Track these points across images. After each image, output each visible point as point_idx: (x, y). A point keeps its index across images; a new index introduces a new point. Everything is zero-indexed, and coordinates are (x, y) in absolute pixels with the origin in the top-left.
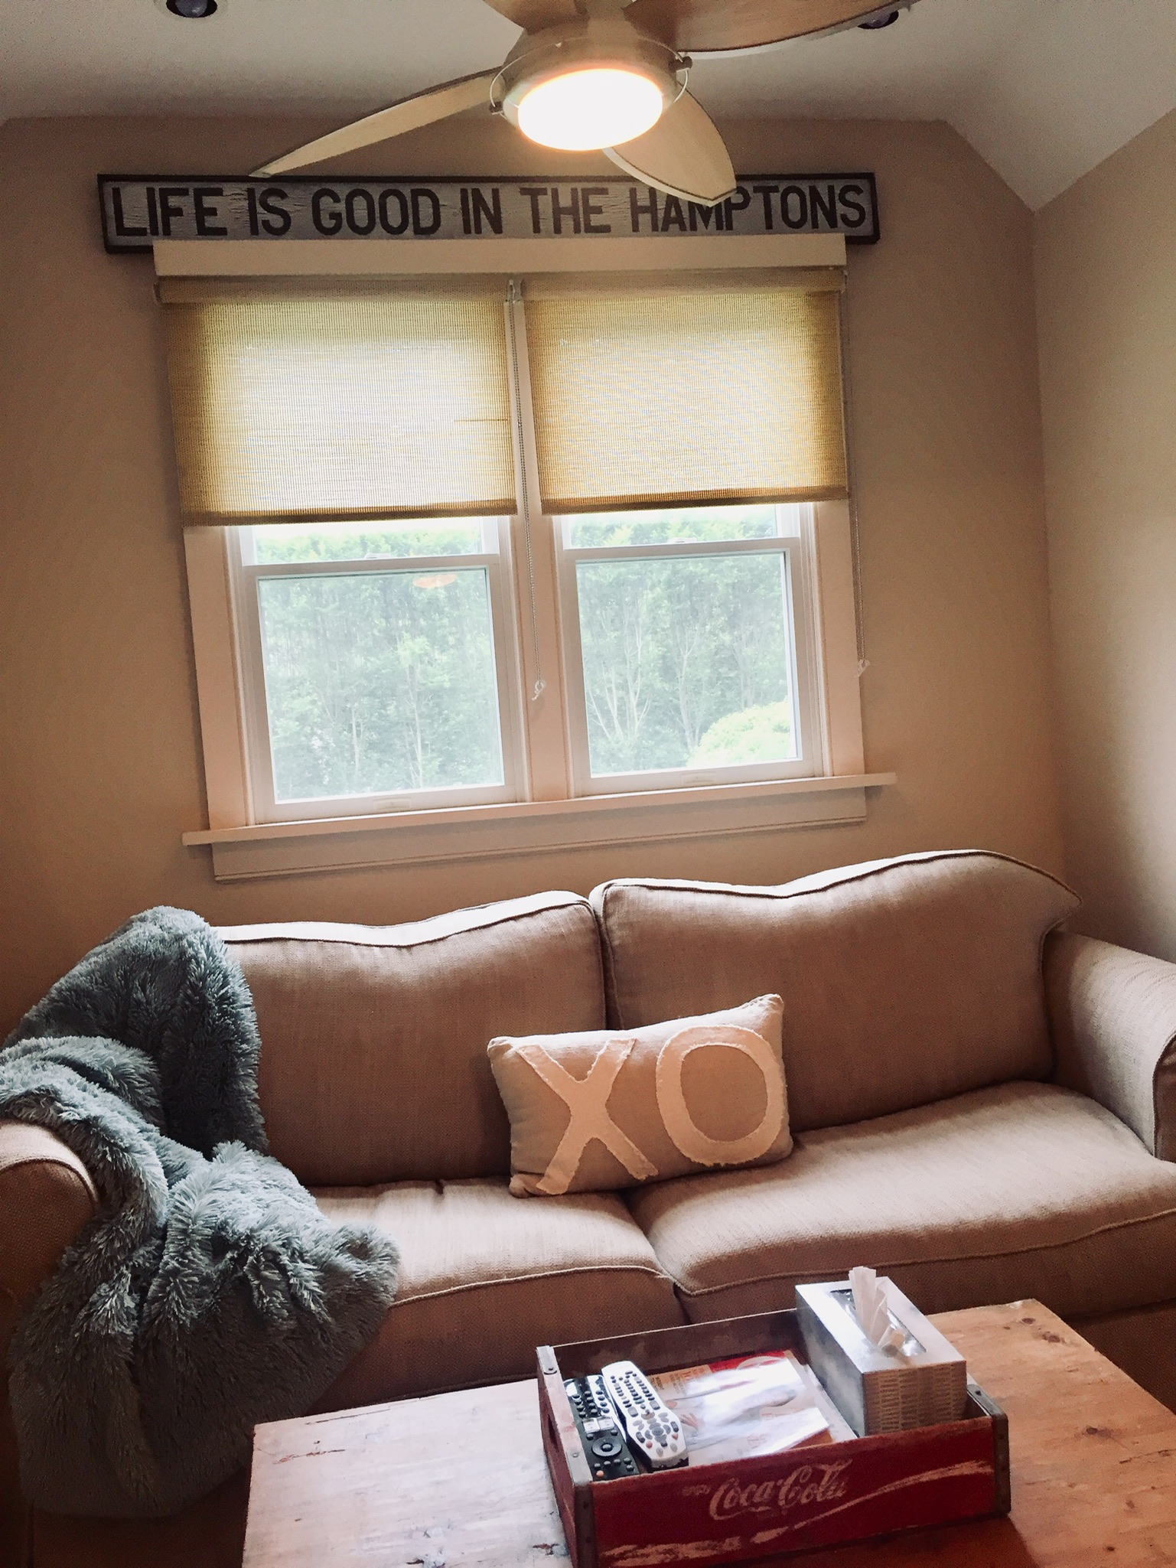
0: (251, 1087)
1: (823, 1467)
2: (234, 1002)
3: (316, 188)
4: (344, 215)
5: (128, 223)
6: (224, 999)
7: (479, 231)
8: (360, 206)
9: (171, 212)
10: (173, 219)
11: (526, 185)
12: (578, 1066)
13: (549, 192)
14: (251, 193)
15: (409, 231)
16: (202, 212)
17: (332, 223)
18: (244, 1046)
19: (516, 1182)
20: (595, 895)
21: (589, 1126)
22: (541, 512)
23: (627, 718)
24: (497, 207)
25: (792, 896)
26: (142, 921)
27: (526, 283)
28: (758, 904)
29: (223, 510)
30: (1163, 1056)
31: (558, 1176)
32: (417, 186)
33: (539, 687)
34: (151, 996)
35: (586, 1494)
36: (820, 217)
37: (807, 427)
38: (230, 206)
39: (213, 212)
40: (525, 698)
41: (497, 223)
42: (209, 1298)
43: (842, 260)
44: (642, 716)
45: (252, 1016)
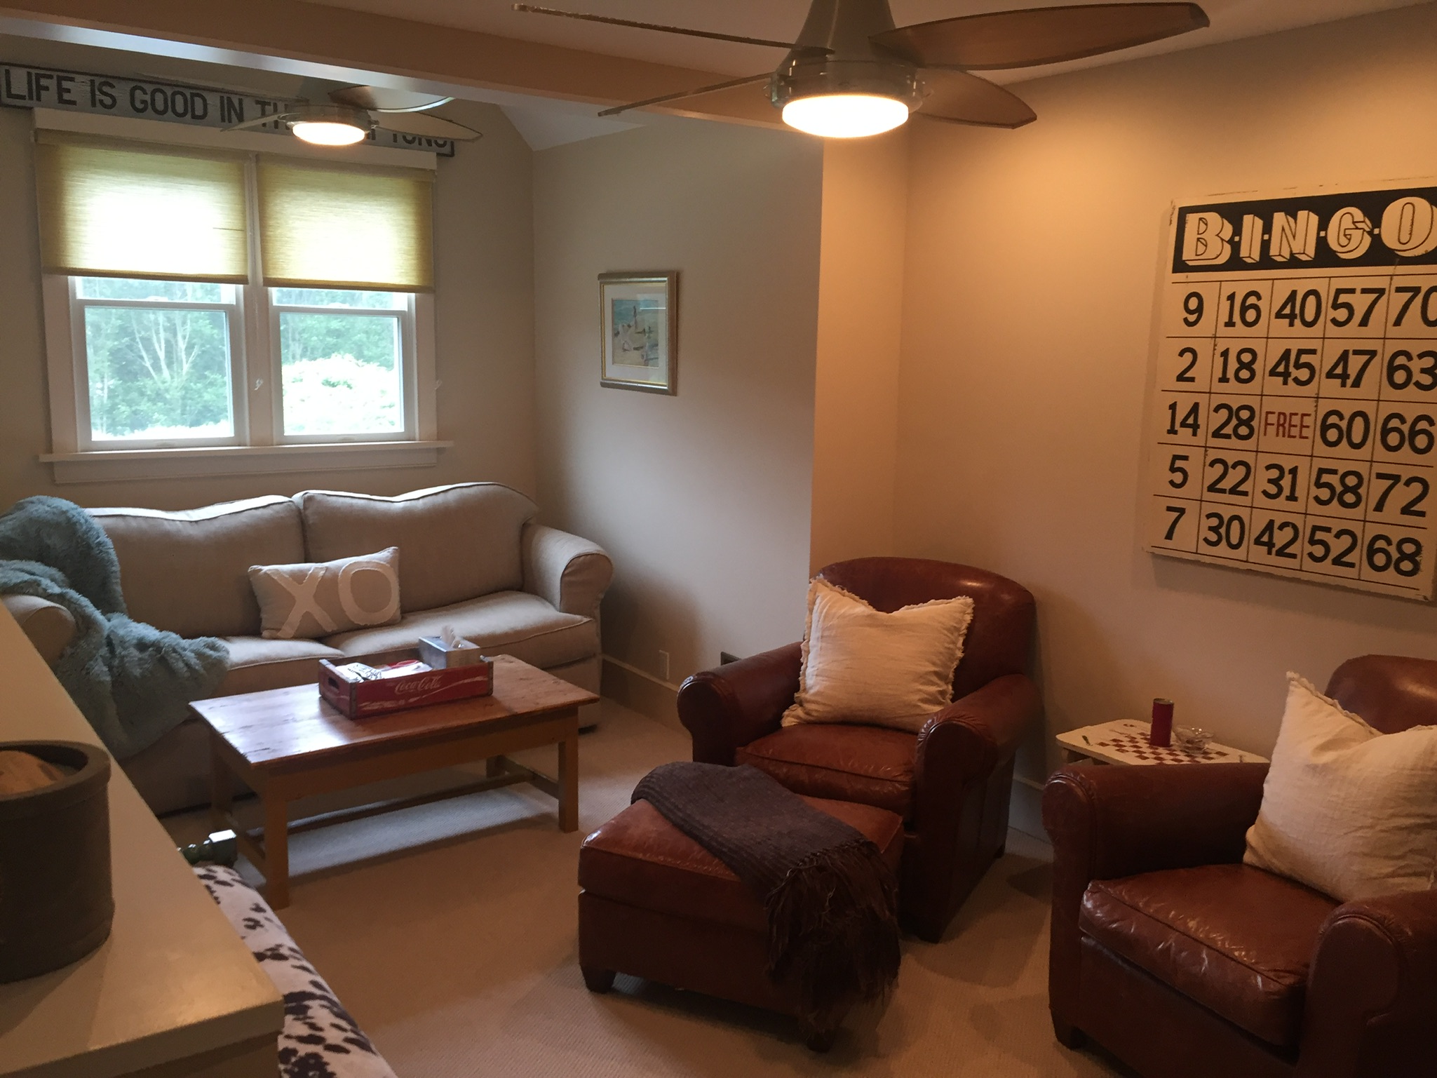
0: (119, 589)
1: (433, 677)
2: (104, 546)
3: (133, 84)
4: (149, 102)
5: (14, 91)
6: (99, 544)
7: (230, 121)
8: (159, 98)
9: (40, 88)
10: (42, 92)
11: (259, 100)
12: (299, 577)
13: (272, 104)
14: (92, 82)
15: (189, 116)
16: (61, 91)
17: (142, 106)
18: (114, 568)
19: (265, 633)
20: (297, 497)
21: (305, 606)
22: (262, 284)
23: (175, 360)
24: (241, 109)
25: (401, 502)
26: (32, 502)
27: (258, 157)
28: (385, 505)
29: (69, 266)
30: (565, 569)
31: (288, 630)
32: (194, 91)
33: (259, 383)
34: (55, 542)
35: (355, 685)
36: (424, 142)
37: (413, 253)
38: (79, 89)
39: (68, 91)
40: (249, 388)
41: (241, 119)
42: (146, 666)
43: (434, 167)
44: (191, 359)
45: (114, 552)
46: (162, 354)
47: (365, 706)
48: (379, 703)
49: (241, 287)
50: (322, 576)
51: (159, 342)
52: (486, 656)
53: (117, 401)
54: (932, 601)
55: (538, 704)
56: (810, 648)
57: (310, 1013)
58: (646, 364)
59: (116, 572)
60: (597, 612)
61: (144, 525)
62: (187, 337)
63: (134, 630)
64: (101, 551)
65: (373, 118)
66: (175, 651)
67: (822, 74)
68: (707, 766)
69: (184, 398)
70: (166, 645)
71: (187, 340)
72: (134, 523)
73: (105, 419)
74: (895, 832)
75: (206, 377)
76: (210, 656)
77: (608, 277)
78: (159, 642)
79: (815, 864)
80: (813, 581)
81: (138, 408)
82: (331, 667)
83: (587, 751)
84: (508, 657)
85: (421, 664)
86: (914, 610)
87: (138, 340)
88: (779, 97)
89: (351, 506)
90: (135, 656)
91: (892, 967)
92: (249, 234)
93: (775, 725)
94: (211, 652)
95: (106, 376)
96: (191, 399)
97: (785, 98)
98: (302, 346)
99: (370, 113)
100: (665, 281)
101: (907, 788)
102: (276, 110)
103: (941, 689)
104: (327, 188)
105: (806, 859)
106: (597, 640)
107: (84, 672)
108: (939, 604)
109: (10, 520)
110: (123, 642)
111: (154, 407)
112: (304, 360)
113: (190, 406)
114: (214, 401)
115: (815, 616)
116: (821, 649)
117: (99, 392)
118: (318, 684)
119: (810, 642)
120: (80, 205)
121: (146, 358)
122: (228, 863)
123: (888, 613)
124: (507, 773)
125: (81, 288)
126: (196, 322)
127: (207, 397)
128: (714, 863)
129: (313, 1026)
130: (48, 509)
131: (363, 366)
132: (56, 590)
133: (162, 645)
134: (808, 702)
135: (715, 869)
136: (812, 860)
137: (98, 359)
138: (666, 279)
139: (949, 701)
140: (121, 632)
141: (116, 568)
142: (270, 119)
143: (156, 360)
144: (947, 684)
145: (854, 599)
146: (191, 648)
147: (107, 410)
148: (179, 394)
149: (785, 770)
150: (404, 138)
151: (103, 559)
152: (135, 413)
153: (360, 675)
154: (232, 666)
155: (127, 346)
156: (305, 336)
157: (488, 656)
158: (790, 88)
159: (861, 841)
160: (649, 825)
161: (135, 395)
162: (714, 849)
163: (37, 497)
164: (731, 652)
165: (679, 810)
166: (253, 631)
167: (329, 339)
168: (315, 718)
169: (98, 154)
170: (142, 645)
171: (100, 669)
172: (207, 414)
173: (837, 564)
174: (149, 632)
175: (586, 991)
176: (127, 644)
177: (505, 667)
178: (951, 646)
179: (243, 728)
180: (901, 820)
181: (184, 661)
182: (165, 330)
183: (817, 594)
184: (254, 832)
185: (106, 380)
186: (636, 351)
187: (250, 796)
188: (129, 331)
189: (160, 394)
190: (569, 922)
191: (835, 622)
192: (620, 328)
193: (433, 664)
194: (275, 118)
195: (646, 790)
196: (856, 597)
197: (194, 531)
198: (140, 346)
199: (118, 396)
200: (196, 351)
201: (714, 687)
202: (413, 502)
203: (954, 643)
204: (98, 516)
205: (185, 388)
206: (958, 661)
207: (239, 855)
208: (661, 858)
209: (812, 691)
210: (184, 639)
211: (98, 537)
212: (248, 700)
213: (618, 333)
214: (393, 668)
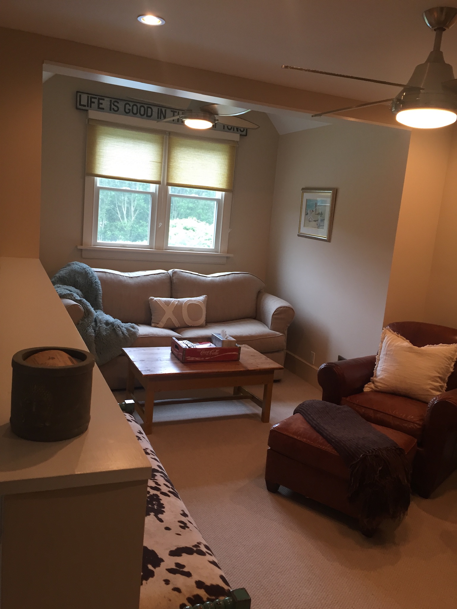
0: (101, 300)
1: (216, 350)
3: (125, 102)
4: (131, 109)
5: (82, 103)
6: (96, 282)
7: (161, 119)
8: (135, 108)
9: (92, 102)
10: (92, 104)
11: (172, 110)
12: (167, 303)
13: (177, 112)
14: (111, 101)
15: (145, 116)
16: (99, 104)
17: (128, 111)
18: (100, 292)
19: (153, 324)
20: (170, 271)
21: (169, 315)
22: (166, 185)
23: (129, 215)
24: (165, 114)
25: (210, 277)
26: (73, 264)
27: (170, 133)
28: (204, 278)
29: (95, 173)
30: (274, 312)
31: (162, 324)
32: (148, 106)
33: (160, 224)
34: (80, 280)
35: (185, 349)
36: (235, 129)
37: (226, 175)
38: (106, 103)
39: (102, 104)
40: (157, 226)
41: (165, 117)
42: (108, 331)
43: (238, 140)
44: (135, 215)
45: (101, 286)
46: (125, 213)
47: (188, 358)
48: (194, 358)
49: (158, 185)
50: (177, 304)
51: (124, 208)
52: (238, 344)
53: (107, 230)
54: (441, 344)
55: (258, 366)
56: (380, 358)
57: (156, 478)
58: (318, 228)
59: (100, 294)
60: (286, 332)
61: (113, 277)
62: (135, 206)
63: (105, 317)
64: (96, 285)
65: (217, 118)
66: (119, 327)
67: (417, 99)
68: (328, 403)
69: (131, 230)
70: (116, 324)
71: (134, 207)
72: (109, 276)
73: (102, 236)
74: (413, 445)
75: (140, 223)
76: (131, 331)
77: (306, 189)
78: (114, 323)
79: (374, 454)
80: (384, 329)
81: (114, 233)
82: (176, 341)
83: (276, 390)
84: (247, 346)
85: (211, 344)
86: (432, 347)
87: (117, 206)
88: (395, 108)
89: (191, 277)
90: (104, 327)
91: (406, 506)
92: (163, 164)
93: (360, 390)
94: (132, 329)
95: (104, 219)
96: (134, 231)
97: (398, 109)
98: (177, 213)
99: (215, 116)
100: (331, 192)
101: (421, 427)
102: (178, 114)
103: (440, 385)
104: (195, 147)
105: (370, 451)
106: (285, 344)
107: (85, 331)
108: (444, 346)
109: (65, 270)
110: (100, 321)
111: (120, 233)
112: (178, 219)
113: (133, 234)
114: (142, 232)
115: (384, 344)
116: (385, 359)
117: (101, 226)
118: (171, 347)
119: (380, 356)
120: (102, 149)
121: (119, 214)
122: (131, 413)
123: (419, 347)
124: (242, 394)
125: (99, 182)
126: (139, 201)
127: (140, 230)
128: (328, 446)
129: (157, 483)
130: (79, 267)
131: (200, 222)
132: (79, 298)
133: (114, 324)
134: (377, 382)
135: (328, 448)
136: (373, 452)
137: (102, 213)
138: (331, 191)
139: (445, 391)
140: (100, 317)
141: (101, 292)
142: (176, 118)
143: (122, 214)
144: (444, 383)
145: (403, 339)
146: (125, 326)
147: (103, 233)
148: (130, 229)
149: (363, 411)
150: (228, 127)
151: (96, 288)
152: (113, 234)
153: (187, 345)
154: (139, 336)
155: (113, 209)
156: (179, 209)
157: (240, 344)
158: (401, 105)
159: (397, 447)
160: (300, 425)
161: (113, 228)
162: (328, 439)
163: (76, 262)
164: (343, 356)
165: (314, 420)
166: (148, 323)
167: (188, 211)
168: (168, 360)
169: (111, 129)
170: (107, 323)
171: (91, 330)
172: (139, 237)
173: (397, 323)
174: (110, 319)
175: (267, 490)
176: (102, 322)
177: (245, 349)
178: (449, 366)
179: (141, 360)
180: (416, 441)
181: (122, 331)
182: (127, 203)
183: (386, 335)
184: (140, 402)
185: (104, 221)
186: (314, 222)
187: (141, 388)
188: (114, 203)
189: (123, 228)
190: (263, 460)
191: (393, 348)
192: (309, 212)
193: (216, 344)
194: (178, 117)
195: (301, 409)
196: (404, 338)
197: (130, 281)
198: (117, 209)
199: (107, 227)
200: (137, 212)
201: (335, 369)
202: (215, 277)
203: (450, 365)
204: (96, 272)
205: (132, 227)
206: (451, 373)
207: (135, 411)
208: (305, 440)
209: (379, 377)
210: (122, 323)
211: (96, 279)
212: (144, 350)
213: (308, 214)
214: (201, 344)
